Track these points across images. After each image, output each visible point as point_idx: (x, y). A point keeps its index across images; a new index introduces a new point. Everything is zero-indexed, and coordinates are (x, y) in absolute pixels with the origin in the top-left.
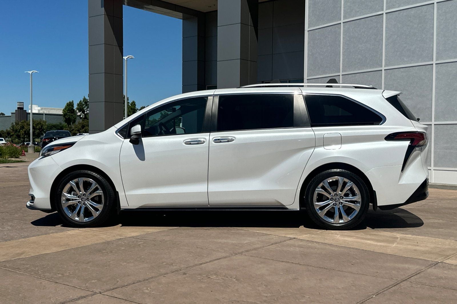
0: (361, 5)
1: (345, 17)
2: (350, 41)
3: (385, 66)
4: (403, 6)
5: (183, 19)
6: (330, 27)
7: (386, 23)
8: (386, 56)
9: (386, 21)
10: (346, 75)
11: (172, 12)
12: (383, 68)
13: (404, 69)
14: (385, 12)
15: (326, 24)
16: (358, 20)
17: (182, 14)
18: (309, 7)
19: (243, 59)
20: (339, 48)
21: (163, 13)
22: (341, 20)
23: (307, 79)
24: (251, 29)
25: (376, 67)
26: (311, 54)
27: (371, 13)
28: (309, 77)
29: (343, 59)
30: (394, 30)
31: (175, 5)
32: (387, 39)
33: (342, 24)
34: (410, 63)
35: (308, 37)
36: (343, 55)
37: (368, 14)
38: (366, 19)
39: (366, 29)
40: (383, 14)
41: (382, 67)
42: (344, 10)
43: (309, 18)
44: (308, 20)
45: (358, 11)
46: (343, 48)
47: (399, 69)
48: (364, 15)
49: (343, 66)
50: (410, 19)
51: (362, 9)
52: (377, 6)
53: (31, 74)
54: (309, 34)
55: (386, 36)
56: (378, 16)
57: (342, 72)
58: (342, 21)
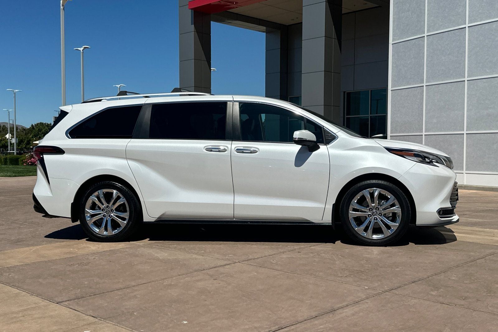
0: (444, 19)
1: (428, 31)
2: (434, 54)
3: (467, 77)
4: (485, 20)
5: (267, 32)
6: (414, 40)
7: (469, 36)
8: (469, 67)
9: (469, 34)
10: (430, 86)
11: (257, 26)
12: (466, 79)
13: (486, 79)
14: (467, 25)
15: (410, 37)
16: (442, 34)
17: (265, 27)
18: (394, 22)
19: (327, 71)
20: (423, 60)
21: (248, 27)
22: (424, 33)
23: (391, 90)
24: (335, 42)
25: (459, 78)
26: (395, 66)
27: (454, 26)
28: (393, 88)
29: (426, 71)
30: (476, 42)
31: (260, 19)
32: (470, 51)
33: (426, 37)
34: (492, 74)
35: (392, 50)
36: (427, 66)
37: (451, 27)
38: (449, 32)
39: (449, 42)
40: (465, 27)
41: (465, 77)
42: (427, 24)
43: (393, 32)
44: (393, 33)
45: (441, 25)
46: (427, 60)
47: (482, 80)
48: (447, 28)
49: (427, 77)
50: (491, 32)
51: (446, 23)
52: (460, 20)
53: (119, 88)
54: (393, 47)
55: (469, 49)
56: (460, 30)
57: (426, 83)
58: (426, 35)
